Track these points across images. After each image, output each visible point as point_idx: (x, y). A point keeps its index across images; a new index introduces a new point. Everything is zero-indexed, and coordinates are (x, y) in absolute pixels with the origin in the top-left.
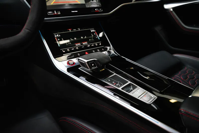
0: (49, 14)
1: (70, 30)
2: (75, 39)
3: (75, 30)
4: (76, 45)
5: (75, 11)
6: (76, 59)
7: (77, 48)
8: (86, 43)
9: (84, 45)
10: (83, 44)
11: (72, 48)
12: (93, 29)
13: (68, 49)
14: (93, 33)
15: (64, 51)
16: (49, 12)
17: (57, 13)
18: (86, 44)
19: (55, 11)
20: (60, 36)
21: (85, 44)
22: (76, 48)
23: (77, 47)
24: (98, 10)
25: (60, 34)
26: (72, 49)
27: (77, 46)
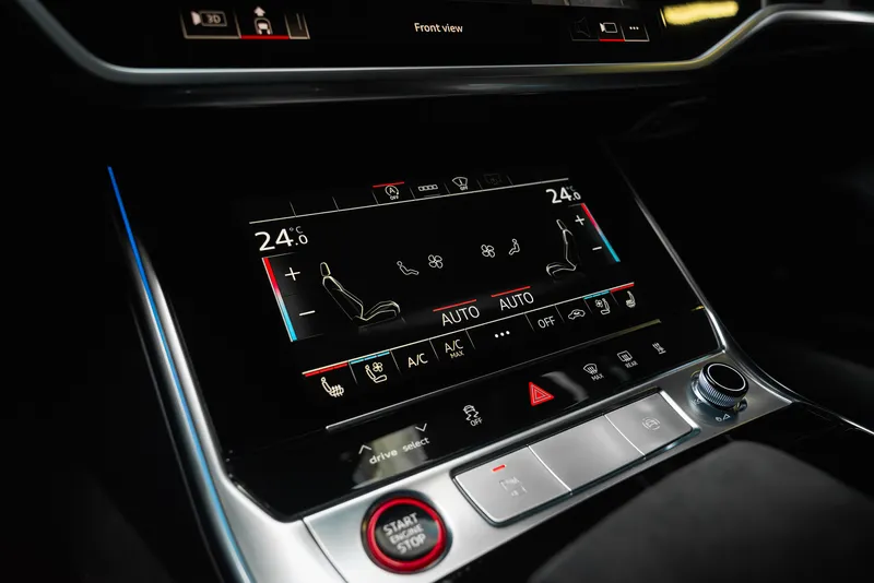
0: (193, 29)
1: (392, 190)
2: (436, 262)
3: (433, 187)
4: (445, 319)
5: (442, 23)
6: (454, 472)
7: (454, 350)
8: (524, 296)
9: (507, 312)
10: (503, 305)
11: (413, 352)
12: (564, 184)
13: (370, 362)
14: (567, 210)
15: (336, 391)
16: (196, 19)
17: (278, 27)
18: (528, 306)
19: (260, 12)
20: (304, 240)
21: (520, 309)
22: (448, 348)
23: (449, 340)
24: (619, 36)
25: (307, 226)
26: (411, 362)
27: (450, 327)
